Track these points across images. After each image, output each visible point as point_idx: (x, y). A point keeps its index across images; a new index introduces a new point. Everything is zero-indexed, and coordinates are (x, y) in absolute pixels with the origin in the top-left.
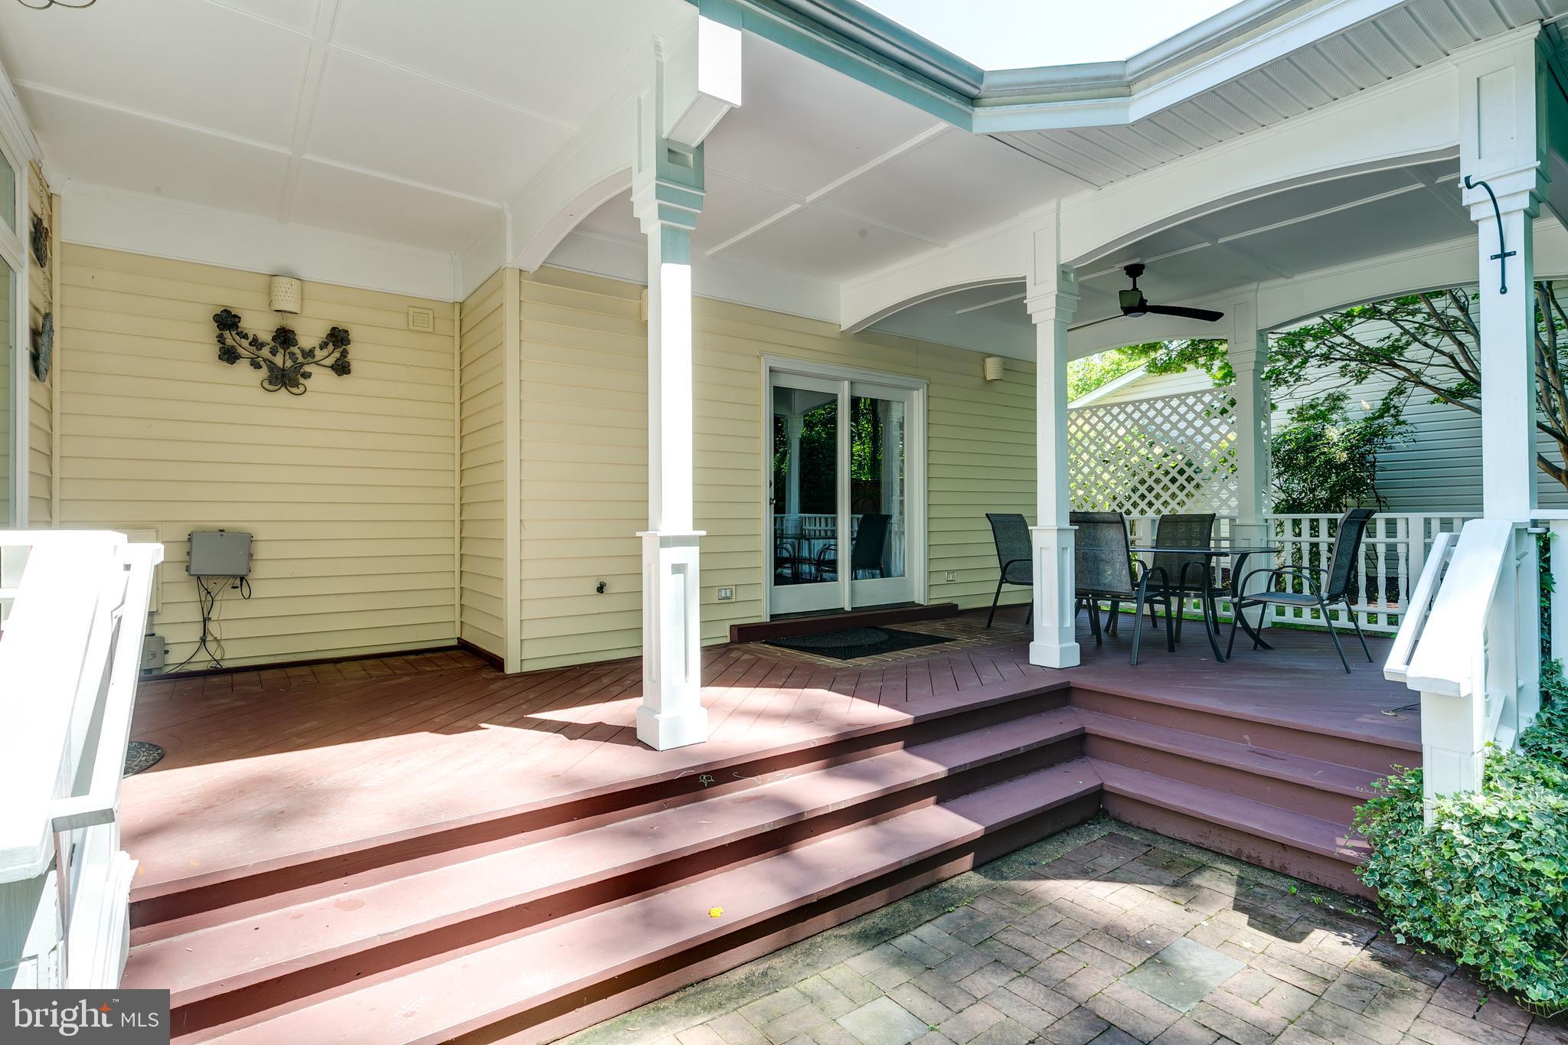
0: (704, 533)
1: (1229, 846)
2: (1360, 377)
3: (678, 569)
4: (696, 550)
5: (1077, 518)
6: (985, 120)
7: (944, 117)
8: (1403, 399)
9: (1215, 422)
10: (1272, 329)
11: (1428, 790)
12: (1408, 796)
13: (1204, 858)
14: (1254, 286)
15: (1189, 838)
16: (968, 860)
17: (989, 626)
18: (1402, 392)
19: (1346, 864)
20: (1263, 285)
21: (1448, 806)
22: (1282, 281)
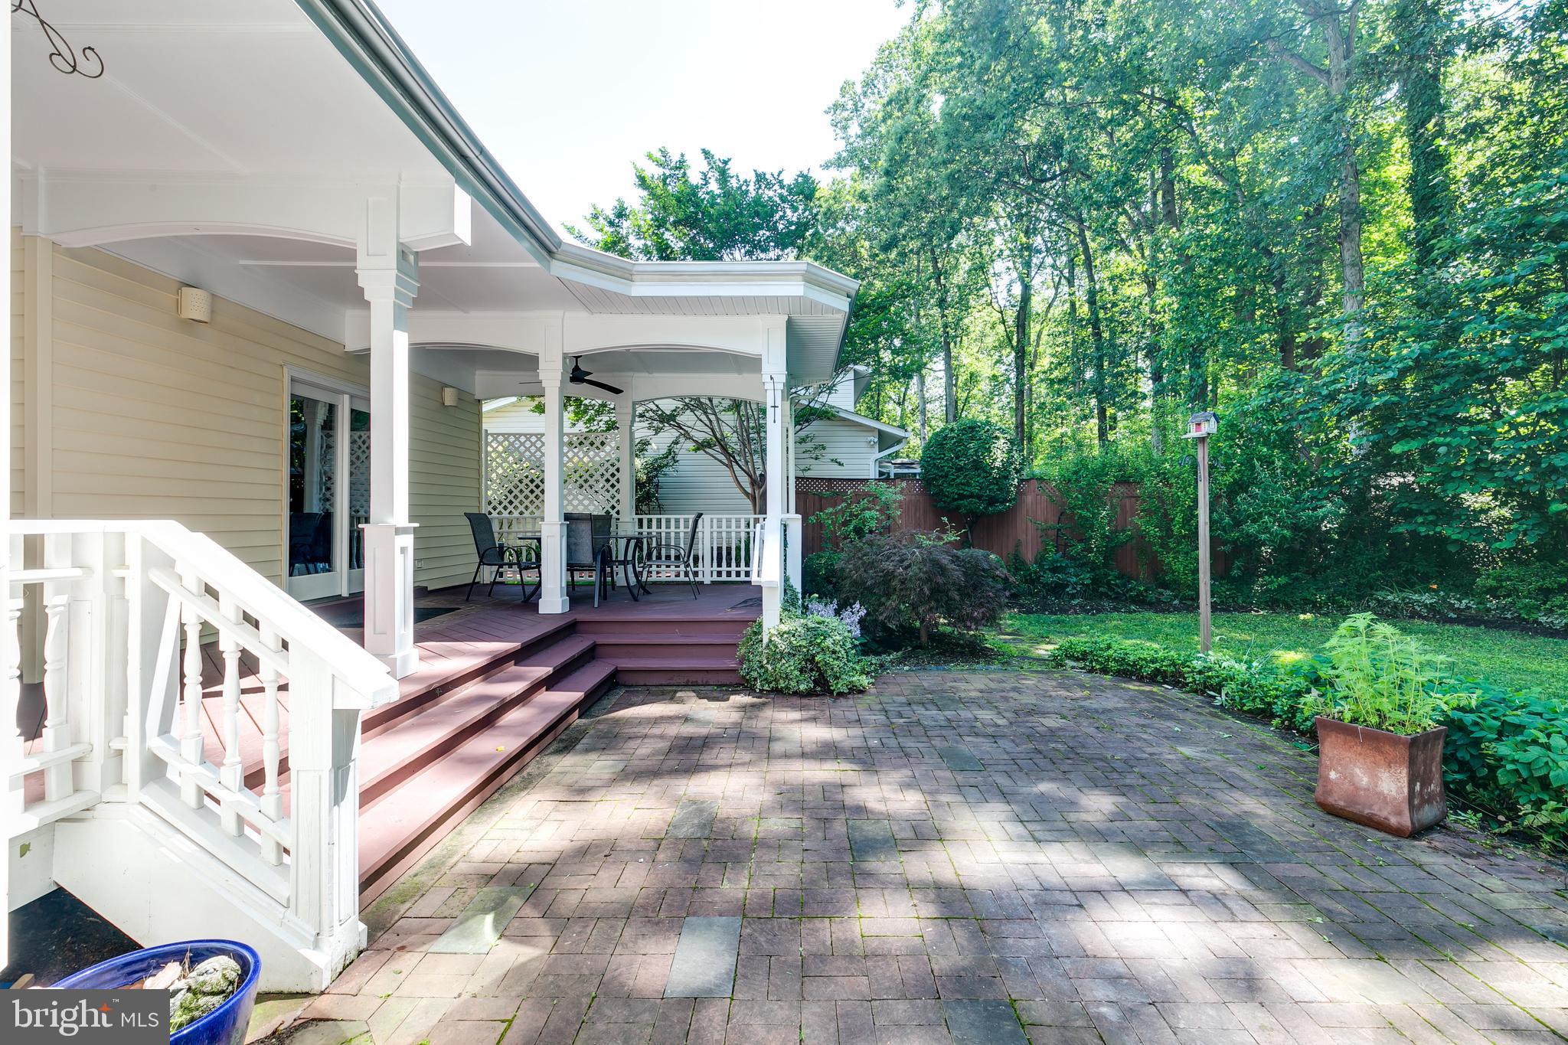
0: (417, 525)
1: (682, 680)
2: (657, 431)
3: (403, 550)
4: (411, 536)
5: (568, 517)
6: (558, 268)
7: (540, 262)
8: (678, 446)
9: (576, 450)
10: (641, 403)
11: (765, 628)
12: (755, 633)
13: (674, 688)
14: (631, 374)
15: (664, 683)
16: (576, 713)
17: (467, 599)
18: (677, 443)
19: (734, 671)
20: (636, 374)
21: (773, 631)
22: (647, 374)
